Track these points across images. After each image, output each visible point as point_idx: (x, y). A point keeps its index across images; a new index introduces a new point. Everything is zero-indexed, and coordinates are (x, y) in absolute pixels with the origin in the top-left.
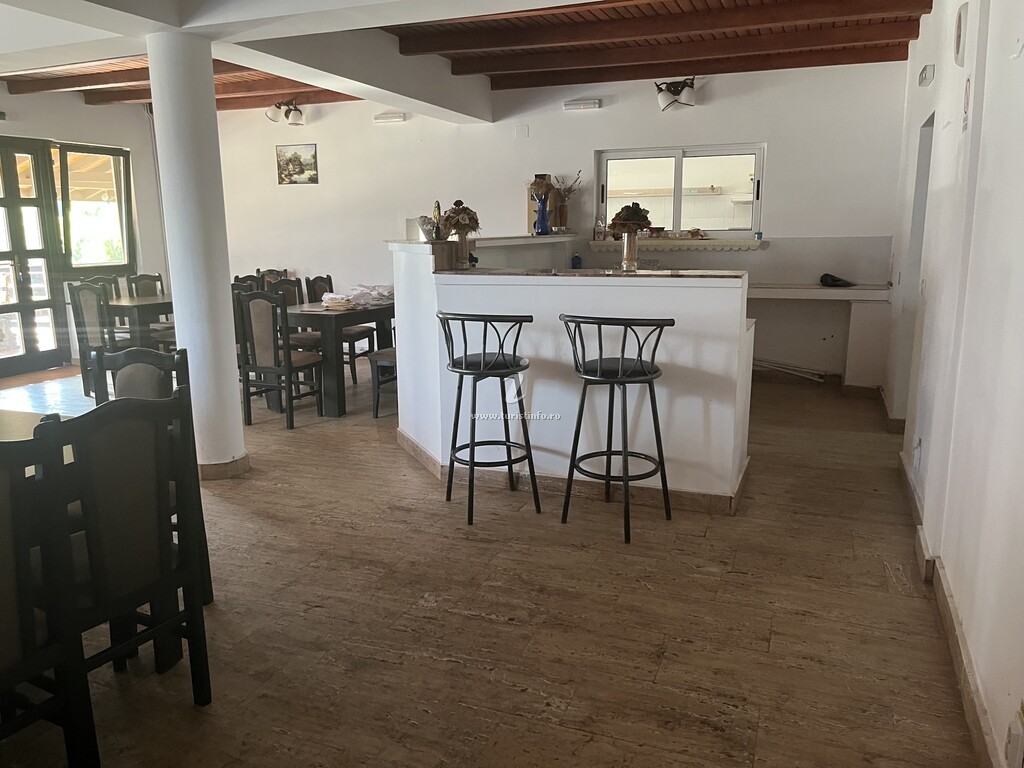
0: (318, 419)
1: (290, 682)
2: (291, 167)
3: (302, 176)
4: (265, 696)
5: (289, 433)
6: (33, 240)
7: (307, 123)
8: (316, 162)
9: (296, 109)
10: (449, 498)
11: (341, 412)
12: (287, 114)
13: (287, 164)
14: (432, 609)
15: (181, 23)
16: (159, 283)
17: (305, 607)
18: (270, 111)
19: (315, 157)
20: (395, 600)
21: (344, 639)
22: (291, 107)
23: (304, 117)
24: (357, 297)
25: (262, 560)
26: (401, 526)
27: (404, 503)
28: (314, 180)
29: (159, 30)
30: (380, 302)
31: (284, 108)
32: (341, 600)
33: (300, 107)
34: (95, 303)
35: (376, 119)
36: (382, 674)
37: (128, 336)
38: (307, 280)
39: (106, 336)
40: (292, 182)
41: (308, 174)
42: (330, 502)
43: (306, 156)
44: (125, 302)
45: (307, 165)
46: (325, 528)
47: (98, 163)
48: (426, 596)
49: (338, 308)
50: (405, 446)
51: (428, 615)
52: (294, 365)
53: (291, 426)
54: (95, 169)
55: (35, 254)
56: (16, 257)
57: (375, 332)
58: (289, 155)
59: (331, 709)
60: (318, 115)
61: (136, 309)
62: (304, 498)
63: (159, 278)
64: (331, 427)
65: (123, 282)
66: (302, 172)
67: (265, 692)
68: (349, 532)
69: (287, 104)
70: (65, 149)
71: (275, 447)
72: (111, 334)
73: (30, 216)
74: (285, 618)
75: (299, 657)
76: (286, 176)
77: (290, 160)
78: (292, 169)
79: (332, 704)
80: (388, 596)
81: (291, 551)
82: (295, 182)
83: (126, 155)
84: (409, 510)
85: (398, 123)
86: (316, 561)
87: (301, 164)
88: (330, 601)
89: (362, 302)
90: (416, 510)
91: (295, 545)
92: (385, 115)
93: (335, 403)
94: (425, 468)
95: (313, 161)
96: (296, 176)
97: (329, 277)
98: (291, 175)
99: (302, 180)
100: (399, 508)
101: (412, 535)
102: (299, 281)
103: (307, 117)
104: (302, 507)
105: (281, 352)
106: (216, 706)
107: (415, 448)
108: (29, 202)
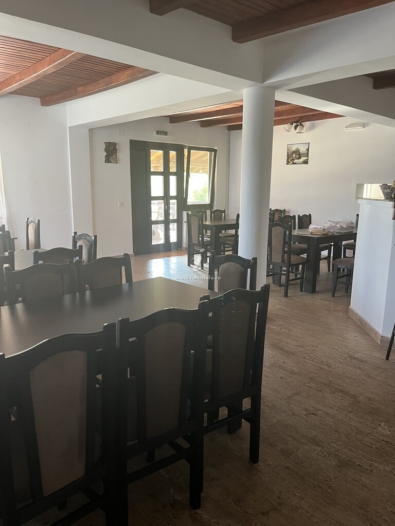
0: (300, 293)
1: (302, 463)
2: (294, 155)
3: (300, 160)
4: (288, 468)
5: (284, 299)
6: (173, 192)
7: (306, 132)
8: (308, 153)
9: (301, 125)
10: (387, 358)
11: (313, 291)
12: (296, 128)
13: (292, 154)
14: (388, 436)
15: (264, 81)
16: (223, 214)
17: (306, 413)
18: (286, 126)
19: (308, 150)
20: (361, 423)
21: (332, 442)
22: (298, 124)
23: (304, 128)
24: (329, 228)
25: (278, 375)
26: (358, 371)
27: (357, 355)
28: (306, 162)
29: (252, 86)
30: (341, 231)
31: (294, 124)
32: (327, 414)
33: (303, 124)
34: (197, 223)
35: (346, 127)
36: (360, 475)
37: (209, 239)
38: (299, 216)
39: (200, 239)
40: (294, 164)
41: (303, 159)
42: (313, 346)
43: (303, 150)
44: (208, 223)
45: (303, 154)
46: (312, 362)
47: (200, 155)
48: (382, 425)
49: (317, 233)
50: (354, 318)
51: (385, 439)
52: (292, 263)
53: (286, 295)
54: (198, 158)
55: (173, 198)
56: (165, 199)
57: (332, 247)
58: (294, 149)
59: (329, 490)
60: (312, 127)
61: (214, 227)
62: (297, 340)
63: (224, 211)
64: (307, 299)
65: (208, 212)
66: (300, 158)
67: (288, 465)
68: (326, 367)
69: (296, 122)
70: (190, 149)
71: (278, 307)
72: (203, 238)
73: (173, 180)
74: (294, 416)
75: (305, 446)
76: (291, 160)
77: (294, 152)
78: (294, 156)
79: (330, 487)
80: (357, 419)
81: (293, 373)
82: (296, 164)
83: (215, 151)
84: (362, 361)
85: (361, 129)
86: (309, 383)
87: (300, 154)
88: (320, 412)
89: (332, 231)
90: (366, 362)
91: (295, 369)
92: (352, 125)
93: (310, 285)
94: (368, 335)
95: (307, 152)
96: (296, 160)
97: (310, 215)
98: (294, 160)
99: (299, 162)
100: (355, 358)
101: (366, 379)
102: (294, 216)
103: (306, 129)
104: (297, 346)
105: (286, 255)
106: (261, 465)
107: (361, 320)
108: (173, 174)
